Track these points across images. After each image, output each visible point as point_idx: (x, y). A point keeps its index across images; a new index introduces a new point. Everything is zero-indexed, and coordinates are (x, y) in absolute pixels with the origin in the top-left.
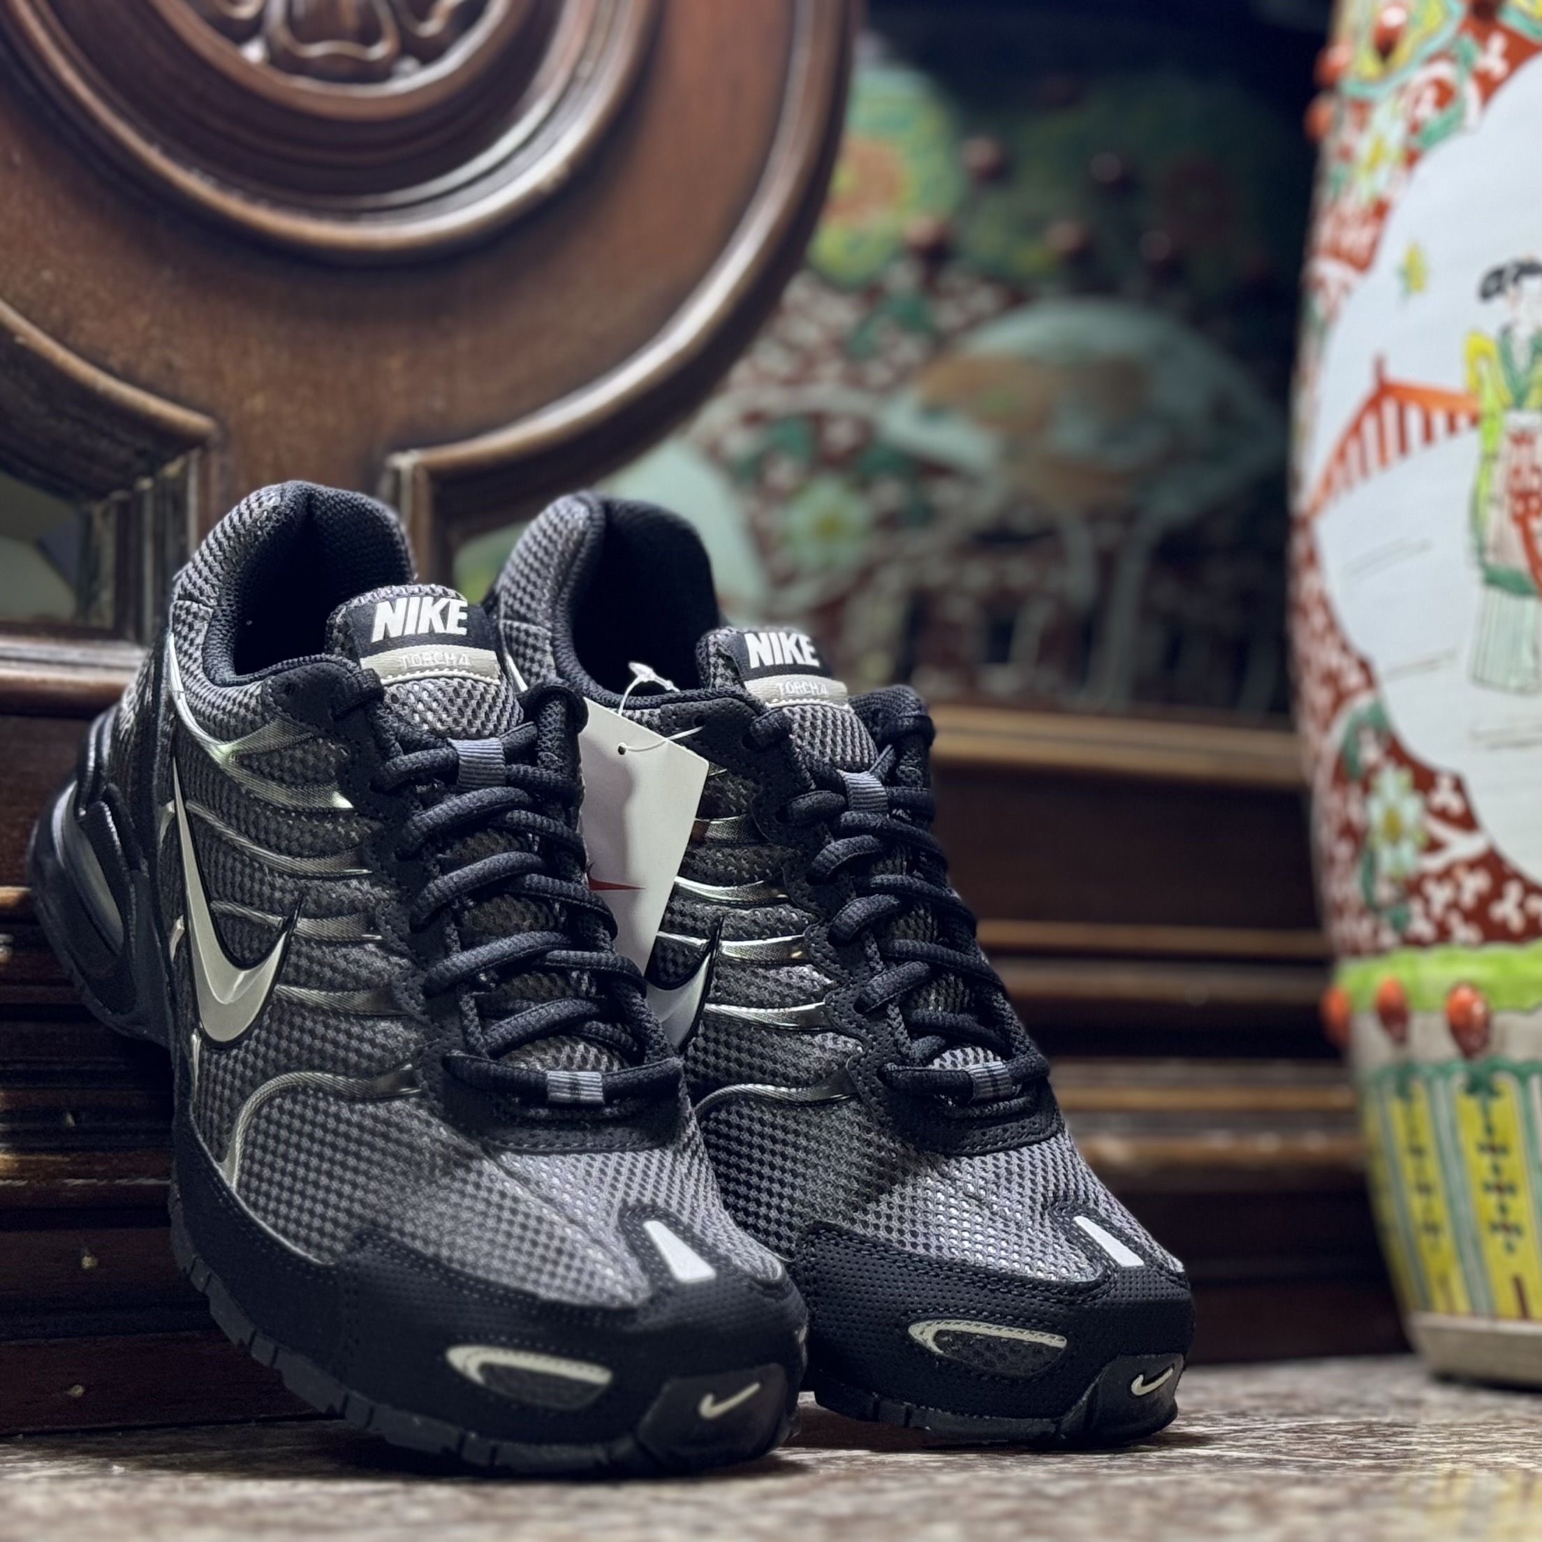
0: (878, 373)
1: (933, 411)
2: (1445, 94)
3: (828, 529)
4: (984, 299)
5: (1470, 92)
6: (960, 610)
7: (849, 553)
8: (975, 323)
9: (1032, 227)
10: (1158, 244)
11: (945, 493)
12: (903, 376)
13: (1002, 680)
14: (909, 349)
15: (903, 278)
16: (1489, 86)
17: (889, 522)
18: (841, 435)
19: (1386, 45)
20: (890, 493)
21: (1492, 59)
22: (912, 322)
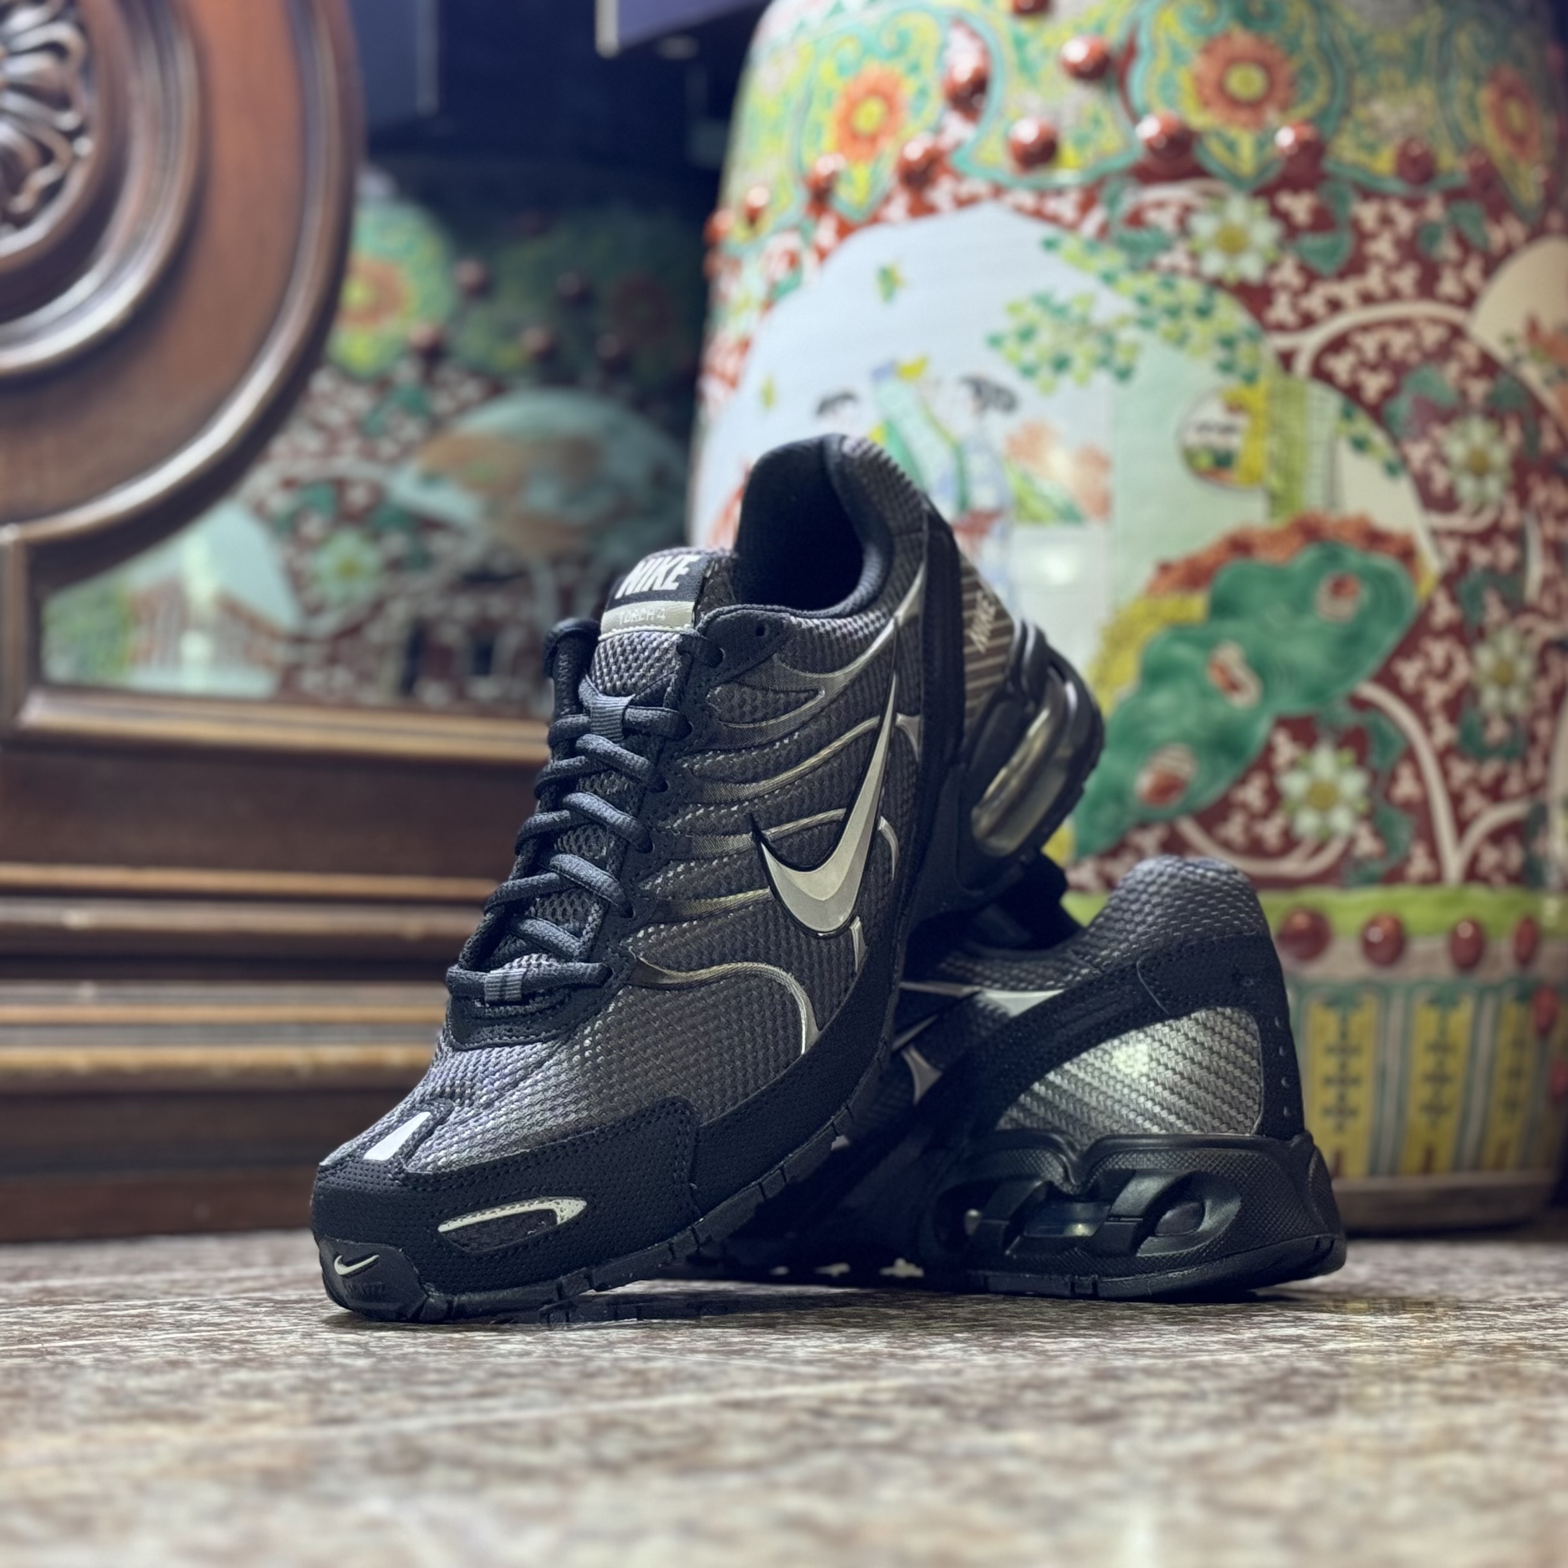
0: (387, 448)
1: (430, 479)
2: (794, 261)
3: (348, 571)
4: (470, 390)
5: (809, 260)
6: (451, 635)
7: (364, 590)
8: (463, 409)
9: (509, 332)
10: (610, 345)
11: (440, 544)
12: (407, 451)
13: (485, 689)
14: (411, 429)
15: (407, 373)
16: (823, 255)
17: (395, 566)
18: (358, 496)
19: (753, 217)
20: (397, 543)
21: (825, 232)
22: (415, 408)
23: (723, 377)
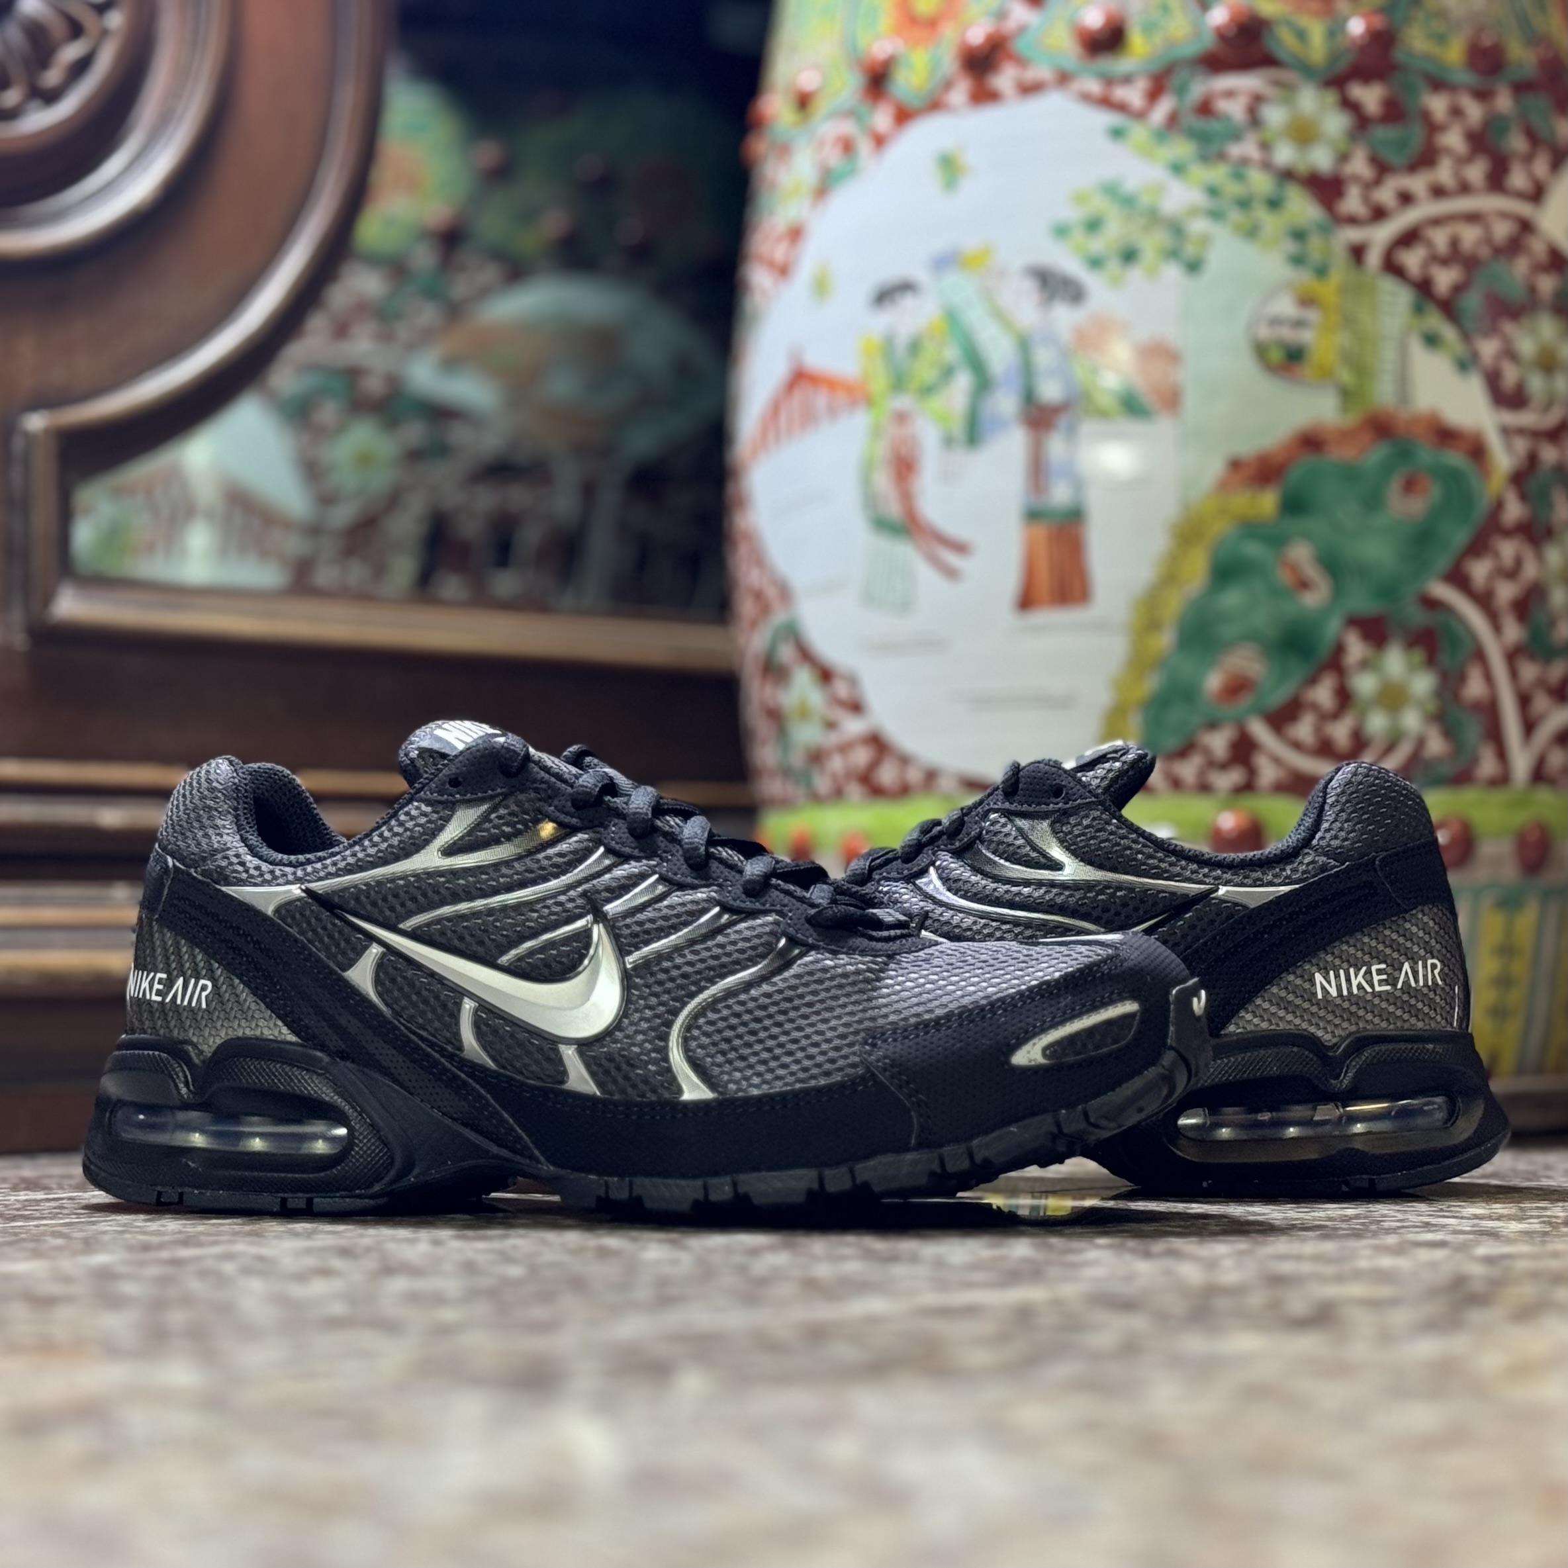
0: (403, 332)
1: (451, 364)
2: (847, 146)
3: (364, 460)
4: (489, 274)
5: (864, 147)
6: (471, 528)
7: (381, 479)
8: (485, 293)
9: (528, 216)
10: (632, 227)
11: (460, 434)
12: (425, 337)
13: (505, 584)
14: (428, 314)
15: (424, 258)
16: (880, 141)
17: (414, 456)
18: (374, 385)
19: (804, 101)
20: (414, 432)
21: (882, 119)
22: (431, 293)
23: (771, 264)
